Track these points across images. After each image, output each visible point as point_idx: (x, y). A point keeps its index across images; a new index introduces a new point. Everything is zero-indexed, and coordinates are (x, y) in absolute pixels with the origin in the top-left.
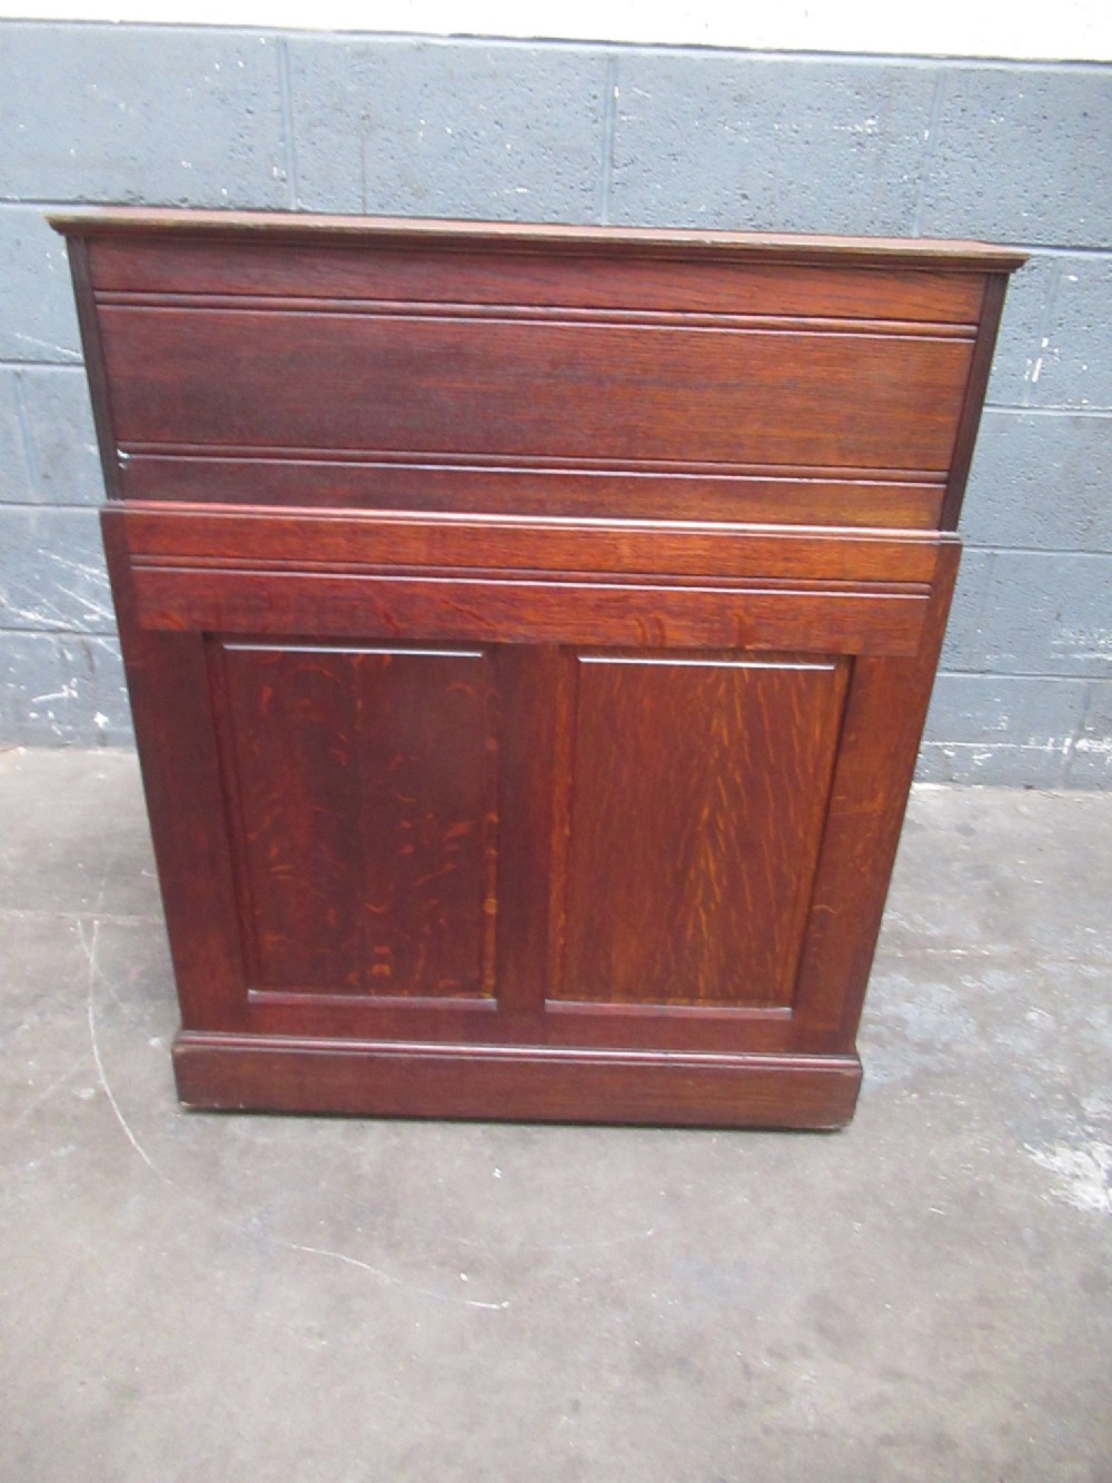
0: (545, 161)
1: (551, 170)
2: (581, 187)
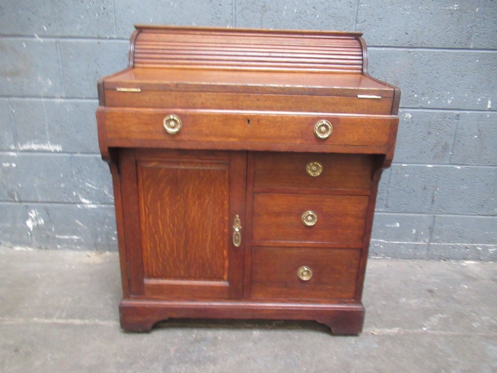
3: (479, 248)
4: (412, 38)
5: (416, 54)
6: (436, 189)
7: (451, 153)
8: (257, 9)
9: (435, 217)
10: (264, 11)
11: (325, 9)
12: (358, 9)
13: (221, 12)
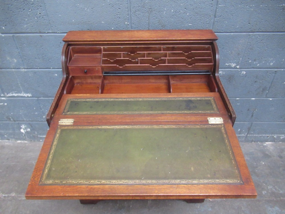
0: (197, 17)
1: (199, 19)
2: (206, 23)
3: (275, 137)
4: (252, 26)
5: (254, 36)
6: (255, 110)
7: (267, 92)
8: (145, 10)
9: (252, 123)
10: (150, 12)
11: (193, 9)
12: (217, 8)
13: (120, 13)
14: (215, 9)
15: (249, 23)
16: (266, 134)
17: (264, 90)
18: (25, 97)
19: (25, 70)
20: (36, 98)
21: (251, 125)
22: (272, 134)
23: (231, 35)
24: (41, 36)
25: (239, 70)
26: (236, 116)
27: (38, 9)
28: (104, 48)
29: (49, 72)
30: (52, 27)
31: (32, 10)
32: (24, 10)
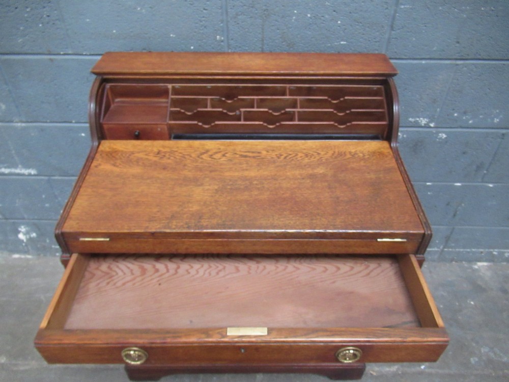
3: (494, 253)
4: (464, 47)
5: (466, 67)
6: (461, 204)
7: (485, 172)
8: (256, 14)
9: (454, 229)
10: (266, 17)
11: (350, 13)
12: (396, 12)
13: (206, 18)
14: (392, 12)
15: (458, 42)
16: (478, 248)
17: (479, 168)
18: (23, 175)
19: (24, 125)
20: (46, 178)
21: (451, 233)
22: (489, 249)
23: (421, 64)
24: (51, 60)
25: (434, 131)
26: (433, 233)
27: (44, 7)
28: (173, 87)
29: (70, 129)
30: (73, 42)
31: (31, 9)
32: (16, 8)
